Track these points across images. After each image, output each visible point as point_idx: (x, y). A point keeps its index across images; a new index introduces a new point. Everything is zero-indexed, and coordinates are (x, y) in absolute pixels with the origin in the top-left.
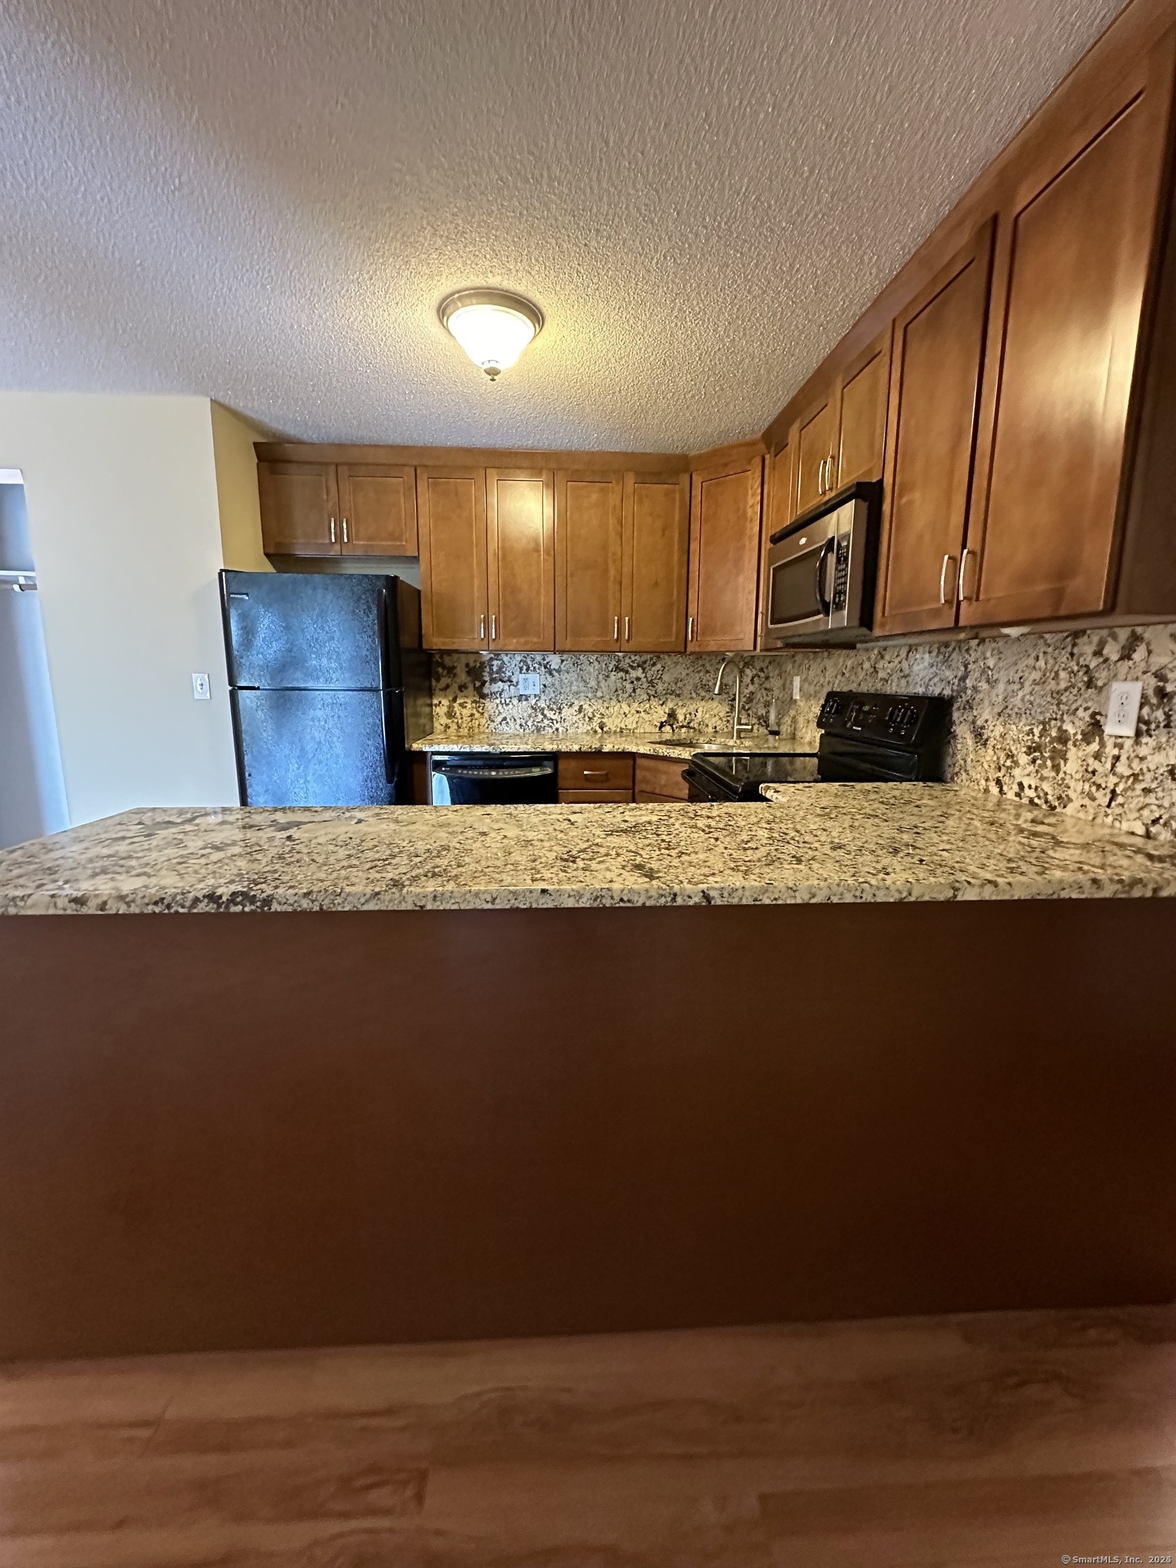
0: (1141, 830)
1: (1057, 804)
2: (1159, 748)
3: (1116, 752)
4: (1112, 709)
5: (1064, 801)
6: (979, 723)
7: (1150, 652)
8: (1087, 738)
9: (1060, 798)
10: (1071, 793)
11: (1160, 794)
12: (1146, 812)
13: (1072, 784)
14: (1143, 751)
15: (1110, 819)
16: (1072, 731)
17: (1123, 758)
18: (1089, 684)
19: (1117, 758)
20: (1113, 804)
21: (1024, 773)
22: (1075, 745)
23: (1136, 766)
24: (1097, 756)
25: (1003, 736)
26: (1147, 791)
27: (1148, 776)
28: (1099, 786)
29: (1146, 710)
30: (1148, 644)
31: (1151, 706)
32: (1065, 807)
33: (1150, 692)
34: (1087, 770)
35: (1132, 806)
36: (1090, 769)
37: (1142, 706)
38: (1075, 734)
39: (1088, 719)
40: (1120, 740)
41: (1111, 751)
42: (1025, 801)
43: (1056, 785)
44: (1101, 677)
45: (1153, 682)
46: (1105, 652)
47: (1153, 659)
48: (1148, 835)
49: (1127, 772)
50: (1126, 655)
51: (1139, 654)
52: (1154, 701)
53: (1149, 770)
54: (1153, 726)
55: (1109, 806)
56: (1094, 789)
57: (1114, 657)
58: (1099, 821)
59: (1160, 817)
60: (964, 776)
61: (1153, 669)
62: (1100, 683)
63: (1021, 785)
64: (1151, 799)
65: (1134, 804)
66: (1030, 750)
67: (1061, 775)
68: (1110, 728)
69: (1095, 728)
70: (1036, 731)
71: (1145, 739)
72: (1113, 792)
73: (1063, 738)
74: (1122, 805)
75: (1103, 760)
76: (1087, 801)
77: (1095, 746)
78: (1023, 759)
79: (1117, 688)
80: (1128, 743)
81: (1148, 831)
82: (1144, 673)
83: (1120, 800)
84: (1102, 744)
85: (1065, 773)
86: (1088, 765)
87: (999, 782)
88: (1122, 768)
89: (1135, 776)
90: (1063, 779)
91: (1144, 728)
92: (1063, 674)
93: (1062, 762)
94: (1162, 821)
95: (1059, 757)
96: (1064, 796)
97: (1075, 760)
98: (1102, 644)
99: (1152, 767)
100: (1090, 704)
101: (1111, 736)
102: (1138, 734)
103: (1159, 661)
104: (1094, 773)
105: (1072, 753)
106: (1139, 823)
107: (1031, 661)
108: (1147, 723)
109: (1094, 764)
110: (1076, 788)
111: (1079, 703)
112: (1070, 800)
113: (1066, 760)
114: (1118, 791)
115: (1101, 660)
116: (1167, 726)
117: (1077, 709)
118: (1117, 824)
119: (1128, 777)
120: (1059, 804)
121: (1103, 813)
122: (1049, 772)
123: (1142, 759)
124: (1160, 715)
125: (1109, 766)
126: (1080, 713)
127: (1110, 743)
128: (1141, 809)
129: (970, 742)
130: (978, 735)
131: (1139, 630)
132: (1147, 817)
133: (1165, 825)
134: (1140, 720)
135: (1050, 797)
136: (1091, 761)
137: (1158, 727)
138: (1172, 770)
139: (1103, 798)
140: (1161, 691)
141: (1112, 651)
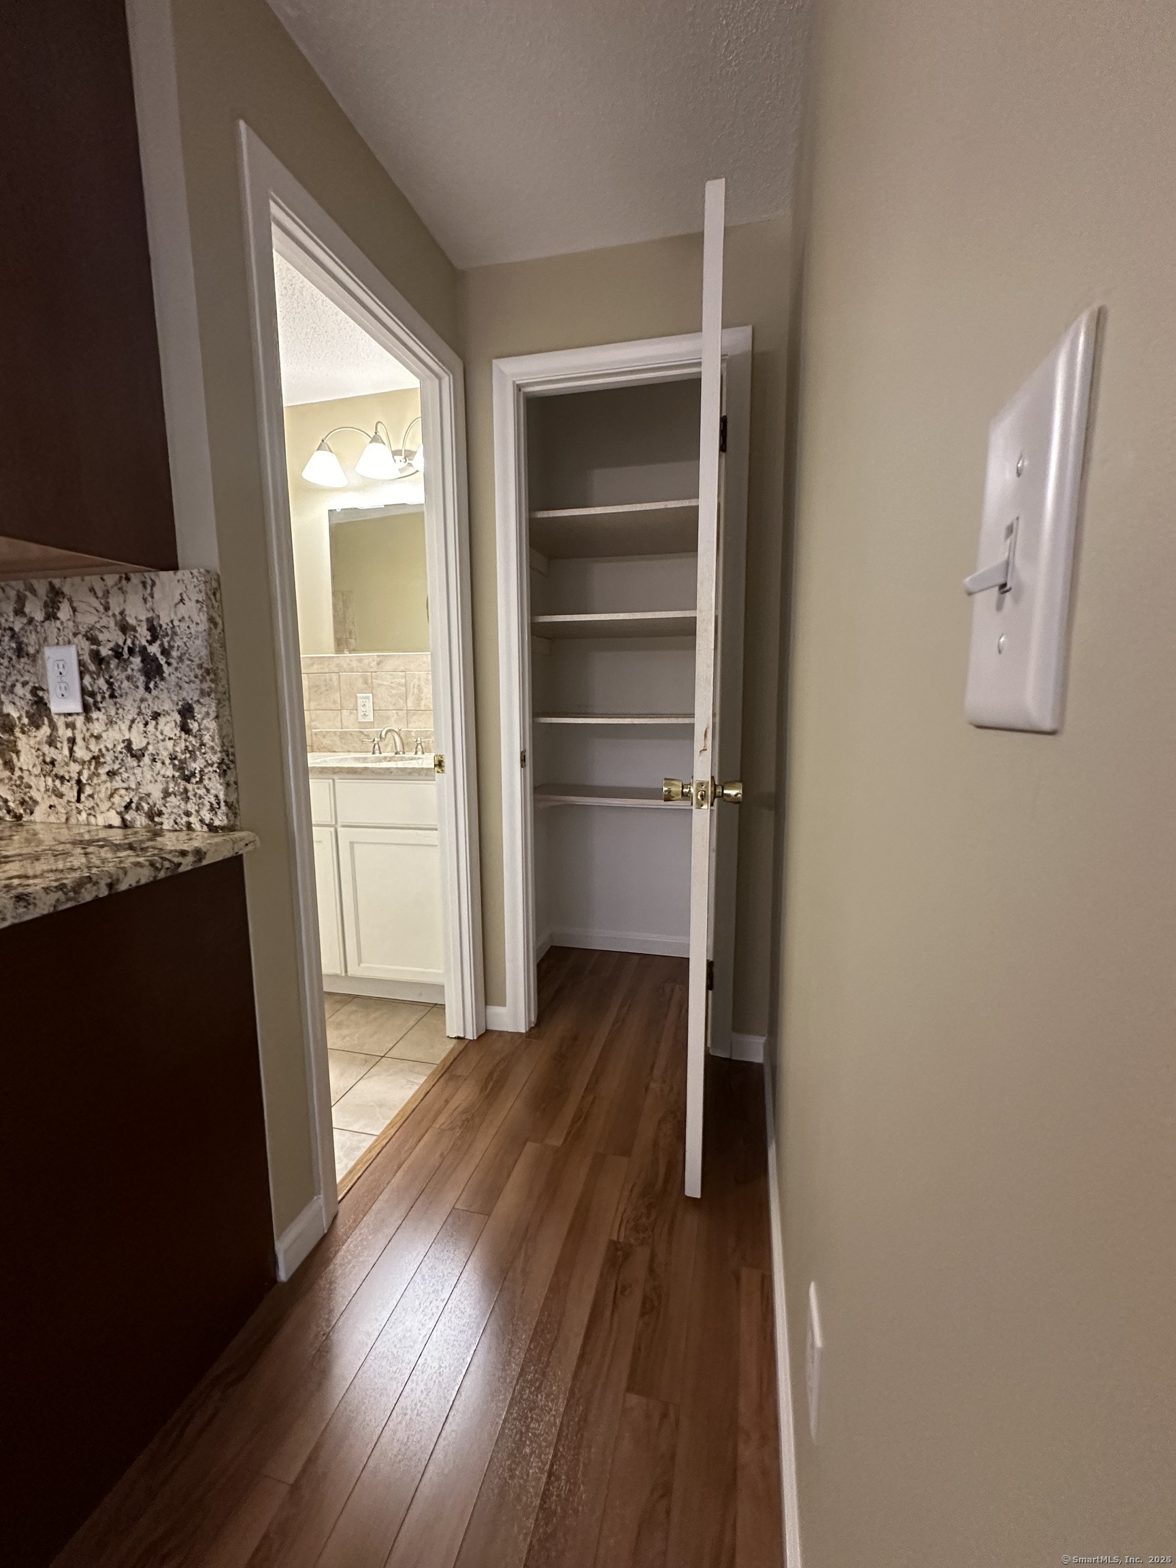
0: (117, 821)
1: (22, 811)
2: (111, 722)
3: (69, 733)
4: (52, 681)
5: (29, 804)
7: (74, 610)
8: (34, 721)
9: (23, 803)
10: (34, 793)
11: (125, 775)
12: (116, 799)
13: (33, 781)
14: (97, 728)
15: (84, 815)
16: (15, 715)
17: (79, 740)
18: (20, 652)
19: (72, 741)
20: (83, 797)
22: (23, 732)
23: (94, 747)
24: (51, 742)
26: (111, 774)
27: (109, 757)
28: (62, 779)
29: (87, 680)
30: (70, 601)
31: (91, 673)
32: (32, 813)
33: (86, 658)
34: (44, 762)
35: (102, 795)
36: (48, 760)
37: (81, 676)
38: (20, 718)
39: (29, 696)
40: (70, 719)
41: (64, 733)
43: (14, 788)
44: (31, 640)
45: (86, 645)
46: (27, 610)
47: (79, 618)
48: (125, 825)
49: (87, 757)
50: (51, 616)
51: (64, 613)
52: (92, 667)
53: (108, 750)
54: (99, 698)
55: (78, 800)
56: (58, 783)
57: (39, 616)
58: (73, 821)
59: (131, 802)
61: (83, 630)
62: (31, 650)
64: (117, 782)
65: (103, 792)
67: (18, 773)
68: (56, 706)
69: (39, 709)
71: (95, 715)
72: (79, 782)
73: (7, 725)
74: (91, 796)
75: (59, 745)
76: (54, 800)
77: (45, 730)
79: (50, 653)
80: (80, 721)
81: (123, 820)
82: (75, 635)
83: (88, 790)
84: (53, 726)
85: (21, 769)
86: (44, 755)
88: (80, 752)
89: (97, 759)
90: (21, 778)
91: (91, 700)
93: (14, 756)
94: (134, 805)
95: (8, 750)
96: (27, 799)
97: (28, 751)
98: (21, 600)
99: (110, 746)
100: (26, 678)
101: (59, 714)
102: (86, 708)
103: (88, 619)
104: (53, 763)
105: (23, 743)
106: (113, 813)
108: (93, 694)
109: (50, 753)
110: (39, 787)
111: (14, 678)
112: (36, 802)
113: (18, 753)
114: (84, 779)
115: (25, 620)
116: (112, 696)
117: (13, 686)
118: (92, 820)
119: (90, 762)
120: (25, 810)
121: (74, 812)
123: (98, 738)
124: (101, 682)
125: (66, 752)
126: (19, 690)
127: (60, 723)
128: (111, 796)
131: (57, 582)
132: (119, 805)
133: (137, 809)
134: (84, 691)
135: (11, 804)
136: (46, 748)
137: (103, 698)
138: (128, 745)
139: (70, 792)
140: (96, 656)
141: (35, 609)
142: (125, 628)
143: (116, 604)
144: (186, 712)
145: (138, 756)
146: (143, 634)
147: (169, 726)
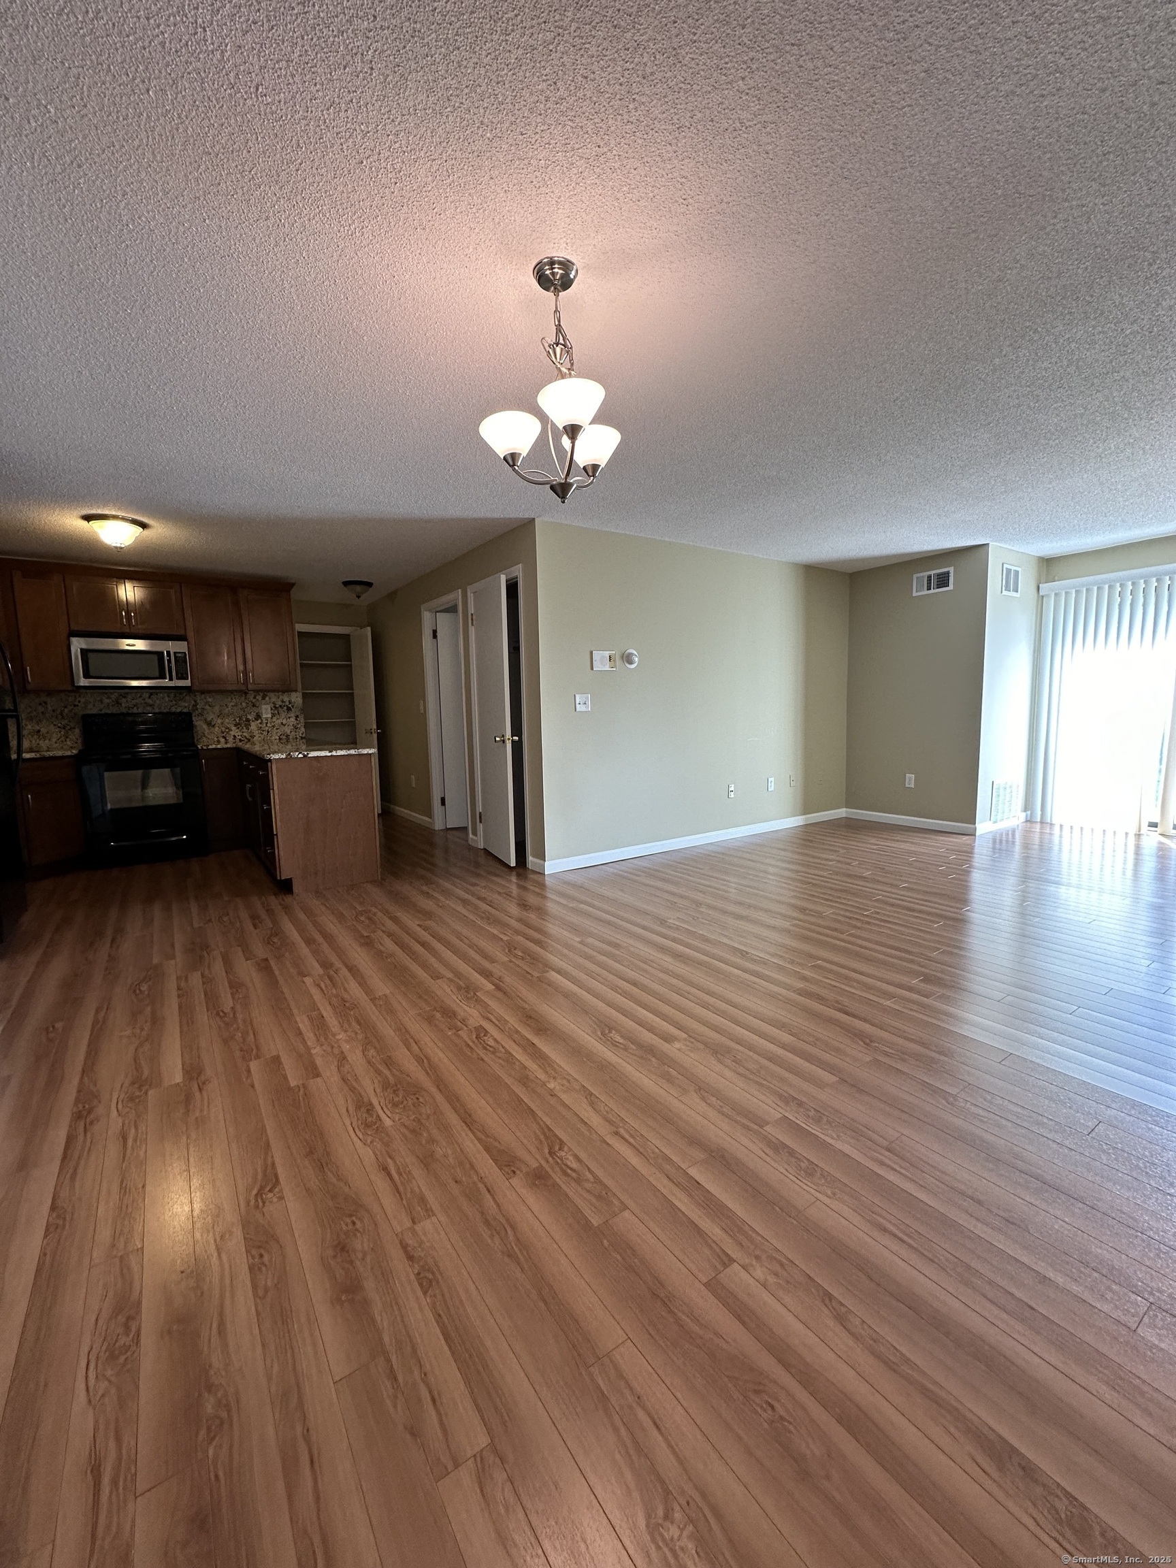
1: (250, 738)
2: (278, 719)
4: (264, 711)
5: (253, 737)
6: (209, 719)
7: (270, 699)
8: (257, 719)
9: (251, 736)
10: (254, 734)
11: (281, 729)
12: (278, 734)
14: (274, 720)
15: (269, 737)
16: (250, 718)
17: (269, 723)
18: (254, 706)
19: (267, 723)
20: (269, 734)
21: (235, 731)
22: (253, 722)
23: (273, 724)
24: (261, 723)
25: (222, 723)
26: (277, 729)
27: (277, 726)
28: (263, 731)
30: (269, 696)
31: (273, 710)
33: (273, 707)
34: (258, 727)
36: (260, 727)
37: (271, 710)
38: (252, 719)
39: (255, 714)
41: (265, 721)
42: (237, 740)
43: (249, 733)
44: (257, 704)
45: (273, 705)
46: (257, 698)
48: (280, 739)
50: (263, 698)
51: (267, 698)
55: (267, 735)
58: (266, 739)
59: (282, 734)
60: (205, 739)
61: (272, 702)
63: (235, 736)
65: (275, 733)
66: (235, 725)
67: (250, 730)
68: (263, 716)
69: (258, 717)
70: (237, 720)
71: (274, 718)
72: (268, 731)
73: (248, 720)
74: (272, 734)
75: (263, 724)
76: (261, 735)
77: (260, 721)
78: (234, 728)
79: (264, 707)
80: (270, 719)
82: (270, 703)
83: (270, 732)
84: (262, 720)
87: (224, 737)
88: (269, 725)
89: (274, 726)
91: (273, 715)
92: (243, 704)
95: (248, 726)
97: (253, 726)
98: (256, 696)
99: (277, 724)
100: (254, 710)
103: (273, 700)
105: (252, 724)
106: (277, 737)
107: (230, 700)
109: (260, 725)
110: (256, 733)
111: (250, 710)
112: (255, 736)
113: (251, 726)
115: (256, 700)
116: (278, 714)
117: (250, 712)
118: (271, 738)
119: (271, 727)
121: (266, 737)
122: (245, 730)
123: (274, 722)
124: (276, 712)
125: (265, 725)
126: (252, 713)
127: (264, 719)
129: (205, 726)
130: (209, 724)
131: (266, 693)
133: (284, 735)
134: (272, 713)
135: (247, 737)
137: (276, 715)
138: (282, 723)
139: (265, 733)
140: (275, 707)
141: (259, 698)
142: (283, 702)
143: (281, 697)
144: (297, 717)
145: (285, 725)
146: (287, 703)
147: (293, 719)
